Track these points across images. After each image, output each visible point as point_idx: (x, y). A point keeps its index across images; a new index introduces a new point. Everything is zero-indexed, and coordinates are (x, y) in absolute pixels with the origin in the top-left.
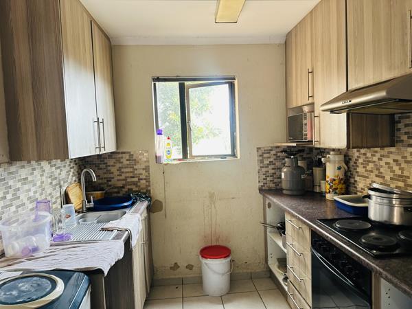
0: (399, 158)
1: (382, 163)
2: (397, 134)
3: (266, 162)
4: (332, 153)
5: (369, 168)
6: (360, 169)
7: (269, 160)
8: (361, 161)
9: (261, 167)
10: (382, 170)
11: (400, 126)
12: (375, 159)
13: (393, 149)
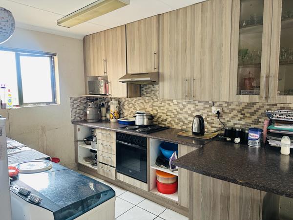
0: (143, 101)
1: (136, 104)
2: (142, 92)
3: (75, 106)
4: (113, 100)
5: (130, 106)
6: (126, 107)
7: (77, 104)
8: (126, 103)
9: (73, 109)
10: (136, 106)
11: (143, 89)
12: (133, 102)
13: (140, 98)
